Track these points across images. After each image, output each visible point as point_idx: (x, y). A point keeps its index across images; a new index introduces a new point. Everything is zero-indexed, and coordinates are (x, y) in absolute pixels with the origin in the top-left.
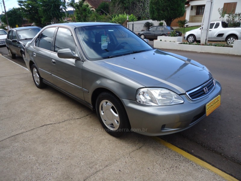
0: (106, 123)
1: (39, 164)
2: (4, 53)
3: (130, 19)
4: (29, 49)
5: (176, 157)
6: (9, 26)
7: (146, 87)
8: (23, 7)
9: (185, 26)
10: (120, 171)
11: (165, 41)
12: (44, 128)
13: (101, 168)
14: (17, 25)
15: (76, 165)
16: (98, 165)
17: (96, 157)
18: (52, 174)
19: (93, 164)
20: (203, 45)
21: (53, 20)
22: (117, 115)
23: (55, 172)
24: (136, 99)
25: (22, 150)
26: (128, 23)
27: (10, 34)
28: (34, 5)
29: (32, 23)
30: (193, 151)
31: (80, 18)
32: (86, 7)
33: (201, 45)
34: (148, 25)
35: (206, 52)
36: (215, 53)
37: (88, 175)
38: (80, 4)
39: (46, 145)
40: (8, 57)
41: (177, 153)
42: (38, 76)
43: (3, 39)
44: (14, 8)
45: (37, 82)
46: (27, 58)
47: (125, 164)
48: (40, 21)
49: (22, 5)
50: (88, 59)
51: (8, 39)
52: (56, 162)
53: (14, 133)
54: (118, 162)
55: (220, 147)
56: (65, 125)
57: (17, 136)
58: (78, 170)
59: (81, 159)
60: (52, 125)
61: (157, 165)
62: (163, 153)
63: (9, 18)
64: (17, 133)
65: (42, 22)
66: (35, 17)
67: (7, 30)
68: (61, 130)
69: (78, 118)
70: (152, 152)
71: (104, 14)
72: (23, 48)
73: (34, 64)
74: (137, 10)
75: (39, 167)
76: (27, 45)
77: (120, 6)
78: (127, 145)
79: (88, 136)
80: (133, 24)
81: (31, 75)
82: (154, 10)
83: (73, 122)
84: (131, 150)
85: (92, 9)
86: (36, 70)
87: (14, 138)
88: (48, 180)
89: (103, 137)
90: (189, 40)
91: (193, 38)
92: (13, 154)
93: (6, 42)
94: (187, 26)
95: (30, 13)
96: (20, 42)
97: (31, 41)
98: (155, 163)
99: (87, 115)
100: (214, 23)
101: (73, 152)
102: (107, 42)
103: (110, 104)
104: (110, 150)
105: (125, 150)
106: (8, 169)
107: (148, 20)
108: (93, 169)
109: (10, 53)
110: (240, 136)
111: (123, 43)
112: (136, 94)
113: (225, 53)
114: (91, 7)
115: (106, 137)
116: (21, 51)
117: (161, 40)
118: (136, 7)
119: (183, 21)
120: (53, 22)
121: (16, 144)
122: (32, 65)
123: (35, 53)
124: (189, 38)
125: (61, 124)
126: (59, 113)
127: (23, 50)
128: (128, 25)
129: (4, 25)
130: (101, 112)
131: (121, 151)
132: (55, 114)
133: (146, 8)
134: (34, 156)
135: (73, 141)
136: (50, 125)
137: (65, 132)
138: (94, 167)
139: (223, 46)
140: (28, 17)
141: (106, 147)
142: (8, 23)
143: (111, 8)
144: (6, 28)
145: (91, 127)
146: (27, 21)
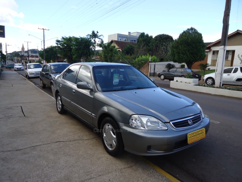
0: (107, 143)
1: (49, 168)
2: (37, 83)
3: (152, 60)
4: (58, 81)
5: (160, 176)
6: (44, 61)
7: (137, 114)
8: (59, 45)
9: (207, 69)
10: (109, 180)
11: (181, 82)
12: (57, 143)
13: (95, 176)
14: (51, 61)
15: (77, 172)
16: (93, 174)
17: (93, 169)
18: (57, 175)
19: (90, 173)
20: (217, 88)
21: (83, 57)
22: (115, 137)
23: (59, 174)
24: (129, 123)
25: (38, 157)
26: (150, 63)
27: (45, 68)
28: (69, 44)
29: (65, 59)
30: (178, 176)
31: (107, 57)
32: (113, 48)
33: (215, 88)
34: (170, 67)
35: (220, 94)
36: (229, 96)
37: (83, 180)
38: (107, 45)
39: (57, 156)
40: (40, 87)
41: (162, 174)
42: (61, 103)
43: (38, 72)
44: (51, 46)
45: (59, 108)
46: (54, 88)
47: (115, 176)
48: (72, 58)
49: (58, 44)
50: (99, 91)
51: (42, 72)
52: (61, 168)
53: (34, 145)
54: (110, 175)
55: (203, 175)
56: (75, 143)
57: (36, 147)
58: (77, 175)
59: (81, 168)
60: (64, 142)
61: (141, 180)
62: (149, 173)
63: (46, 54)
64: (36, 145)
65: (73, 59)
66: (68, 54)
67: (42, 64)
68: (71, 146)
69: (86, 139)
70: (140, 170)
71: (129, 55)
72: (53, 80)
73: (59, 93)
74: (160, 52)
75: (48, 170)
76: (56, 78)
77: (144, 48)
78: (121, 163)
79: (90, 153)
80: (155, 65)
81: (56, 102)
82: (175, 53)
83: (81, 142)
84: (123, 167)
85: (118, 50)
86: (59, 98)
87: (34, 148)
88: (53, 178)
89: (103, 156)
90: (208, 83)
91: (211, 81)
92: (31, 158)
93: (40, 74)
94: (209, 69)
95: (64, 51)
96: (51, 75)
97: (60, 75)
98: (140, 179)
99: (94, 138)
100: (233, 68)
101: (76, 163)
102: (118, 79)
103: (110, 127)
104: (105, 165)
105: (118, 167)
106: (26, 168)
107: (170, 61)
108: (89, 176)
109: (42, 84)
110: (224, 168)
111: (133, 80)
112: (130, 119)
113: (239, 97)
114: (118, 47)
115: (106, 156)
116: (51, 82)
117: (177, 81)
118: (159, 50)
119: (204, 64)
120: (82, 59)
121: (34, 152)
122: (57, 94)
123: (61, 84)
124: (208, 81)
125: (71, 142)
126: (72, 134)
127: (52, 81)
128: (150, 65)
129: (41, 60)
130: (104, 134)
131: (114, 167)
132: (69, 134)
133: (168, 51)
134: (46, 162)
135: (78, 156)
136: (62, 142)
137: (73, 148)
138: (90, 175)
139: (237, 90)
140: (62, 54)
141: (103, 163)
142: (44, 58)
143: (136, 50)
144: (42, 62)
145: (95, 147)
146: (61, 57)
